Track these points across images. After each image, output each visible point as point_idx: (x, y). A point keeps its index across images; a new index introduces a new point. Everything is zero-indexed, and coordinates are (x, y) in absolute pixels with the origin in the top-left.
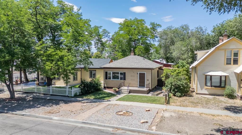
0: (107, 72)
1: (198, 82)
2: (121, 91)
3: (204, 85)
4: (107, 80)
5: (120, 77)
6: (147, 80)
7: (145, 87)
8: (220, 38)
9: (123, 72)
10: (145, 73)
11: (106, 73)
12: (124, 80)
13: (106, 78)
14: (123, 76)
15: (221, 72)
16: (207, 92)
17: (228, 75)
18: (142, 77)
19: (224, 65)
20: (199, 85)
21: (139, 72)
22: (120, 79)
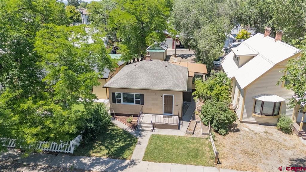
0: (115, 93)
1: (245, 108)
2: (141, 127)
3: (252, 111)
4: (115, 104)
5: (136, 100)
6: (176, 105)
7: (172, 113)
8: (267, 29)
9: (140, 94)
10: (172, 96)
11: (113, 94)
12: (141, 104)
13: (114, 102)
14: (140, 99)
15: (276, 95)
16: (255, 120)
17: (284, 100)
18: (168, 101)
19: (282, 87)
20: (246, 112)
21: (163, 95)
22: (136, 103)
